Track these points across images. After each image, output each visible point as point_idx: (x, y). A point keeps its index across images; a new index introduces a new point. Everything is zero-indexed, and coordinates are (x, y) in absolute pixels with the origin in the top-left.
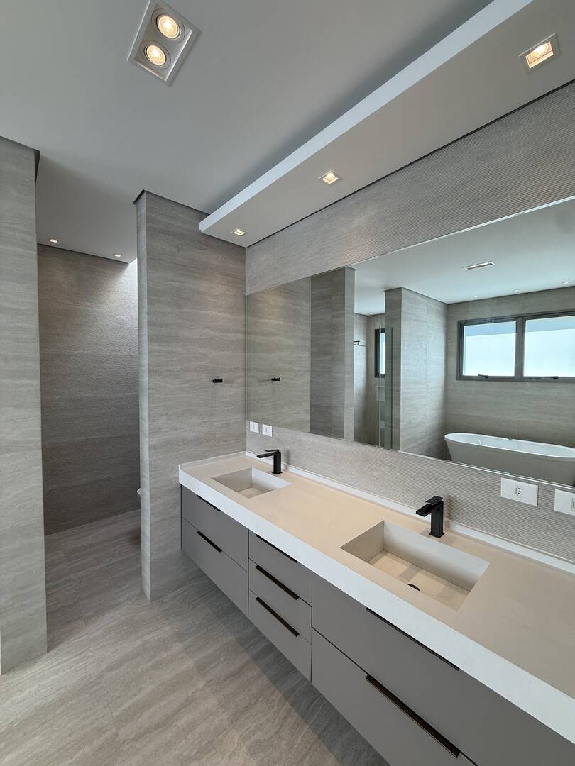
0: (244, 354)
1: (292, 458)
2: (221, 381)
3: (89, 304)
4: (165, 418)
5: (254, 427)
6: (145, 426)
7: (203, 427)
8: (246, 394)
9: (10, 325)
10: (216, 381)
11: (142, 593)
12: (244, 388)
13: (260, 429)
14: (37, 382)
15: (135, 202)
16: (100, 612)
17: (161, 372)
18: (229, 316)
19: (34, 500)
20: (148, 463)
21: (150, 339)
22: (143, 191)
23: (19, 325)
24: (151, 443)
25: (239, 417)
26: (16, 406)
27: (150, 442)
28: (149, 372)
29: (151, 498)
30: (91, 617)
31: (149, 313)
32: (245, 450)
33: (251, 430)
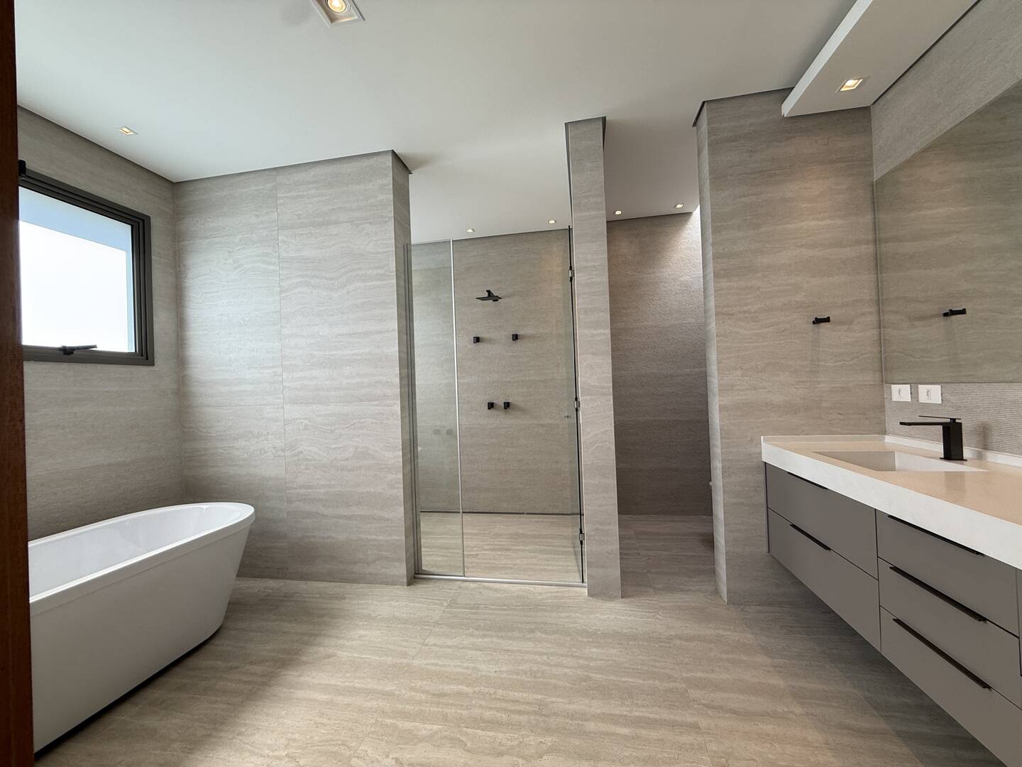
0: (873, 277)
1: (995, 438)
2: (828, 320)
3: (651, 271)
4: (739, 372)
5: (900, 393)
6: (715, 381)
7: (797, 389)
8: (881, 341)
9: (589, 281)
10: (818, 321)
11: (716, 592)
12: (875, 332)
13: (914, 394)
14: (608, 331)
15: (695, 124)
16: (670, 589)
17: (732, 315)
18: (839, 222)
19: (607, 443)
20: (719, 428)
21: (716, 275)
22: (704, 103)
23: (594, 280)
24: (722, 403)
25: (870, 378)
26: (593, 354)
27: (720, 401)
28: (716, 315)
29: (724, 472)
30: (659, 589)
31: (714, 244)
32: (884, 433)
33: (895, 397)
